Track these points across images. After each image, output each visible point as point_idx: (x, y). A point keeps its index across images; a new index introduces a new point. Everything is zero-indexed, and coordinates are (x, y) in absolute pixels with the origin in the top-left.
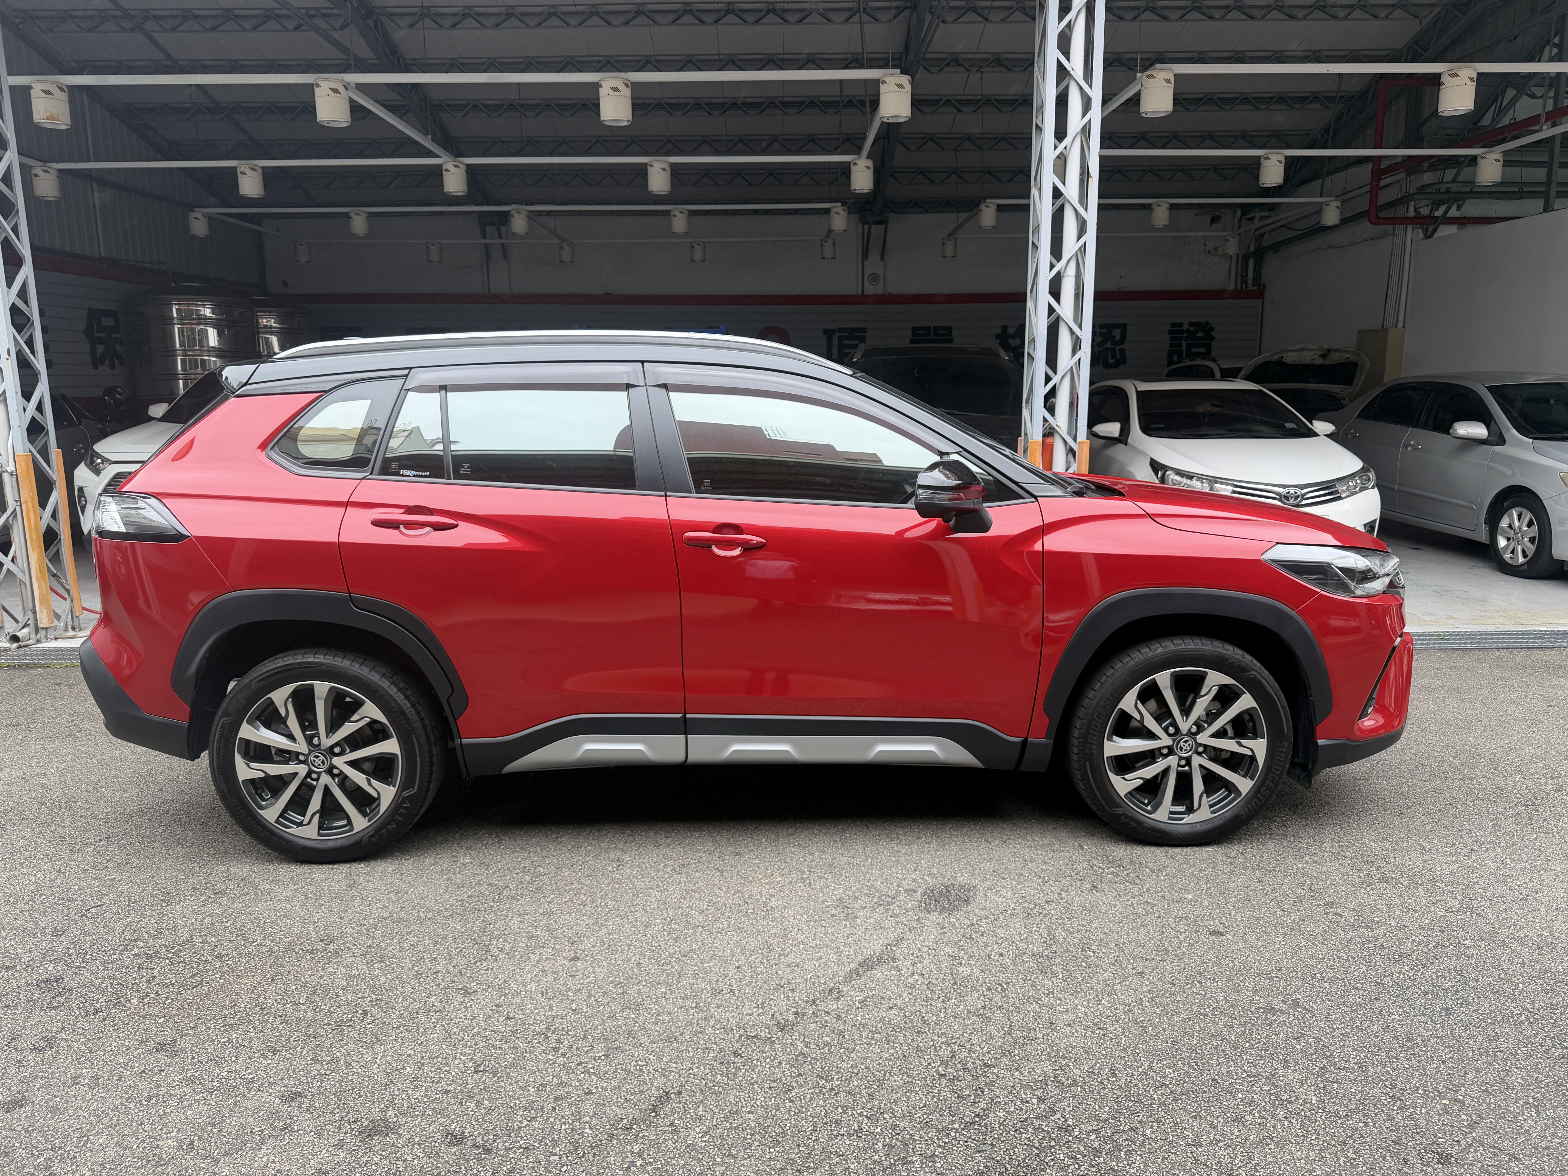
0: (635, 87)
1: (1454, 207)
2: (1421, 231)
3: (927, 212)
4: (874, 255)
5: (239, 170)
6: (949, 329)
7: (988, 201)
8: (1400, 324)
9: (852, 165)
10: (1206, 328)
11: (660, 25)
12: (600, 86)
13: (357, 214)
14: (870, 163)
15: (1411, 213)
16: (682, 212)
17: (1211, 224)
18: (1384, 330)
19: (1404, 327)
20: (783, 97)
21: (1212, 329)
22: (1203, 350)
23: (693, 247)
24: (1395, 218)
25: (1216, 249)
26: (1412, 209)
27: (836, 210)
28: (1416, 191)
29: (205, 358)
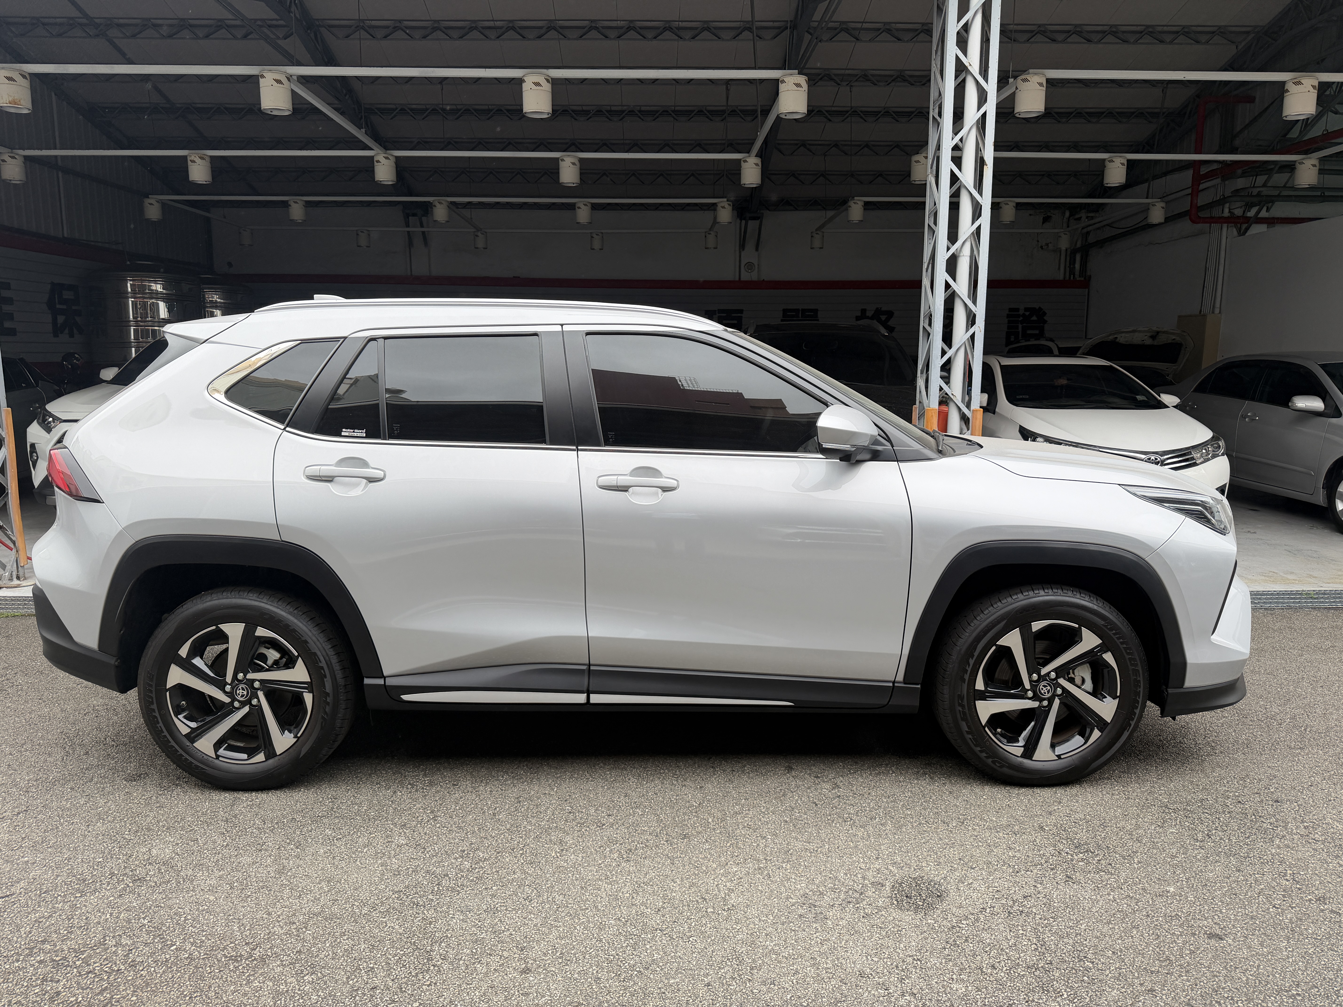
0: (555, 82)
1: (1265, 208)
2: (1235, 229)
3: (796, 209)
4: (750, 246)
5: (189, 159)
6: (816, 311)
7: (855, 198)
8: (1217, 311)
9: (742, 162)
10: (1040, 313)
11: (569, 39)
12: (524, 81)
13: (296, 202)
14: (758, 161)
15: (1226, 213)
16: (585, 205)
17: (1043, 223)
18: (1202, 316)
19: (1220, 313)
20: (675, 106)
21: (1045, 314)
22: (1037, 332)
23: (592, 237)
24: (1211, 218)
25: (1047, 245)
26: (1226, 210)
27: (722, 204)
28: (1230, 195)
29: (156, 328)
